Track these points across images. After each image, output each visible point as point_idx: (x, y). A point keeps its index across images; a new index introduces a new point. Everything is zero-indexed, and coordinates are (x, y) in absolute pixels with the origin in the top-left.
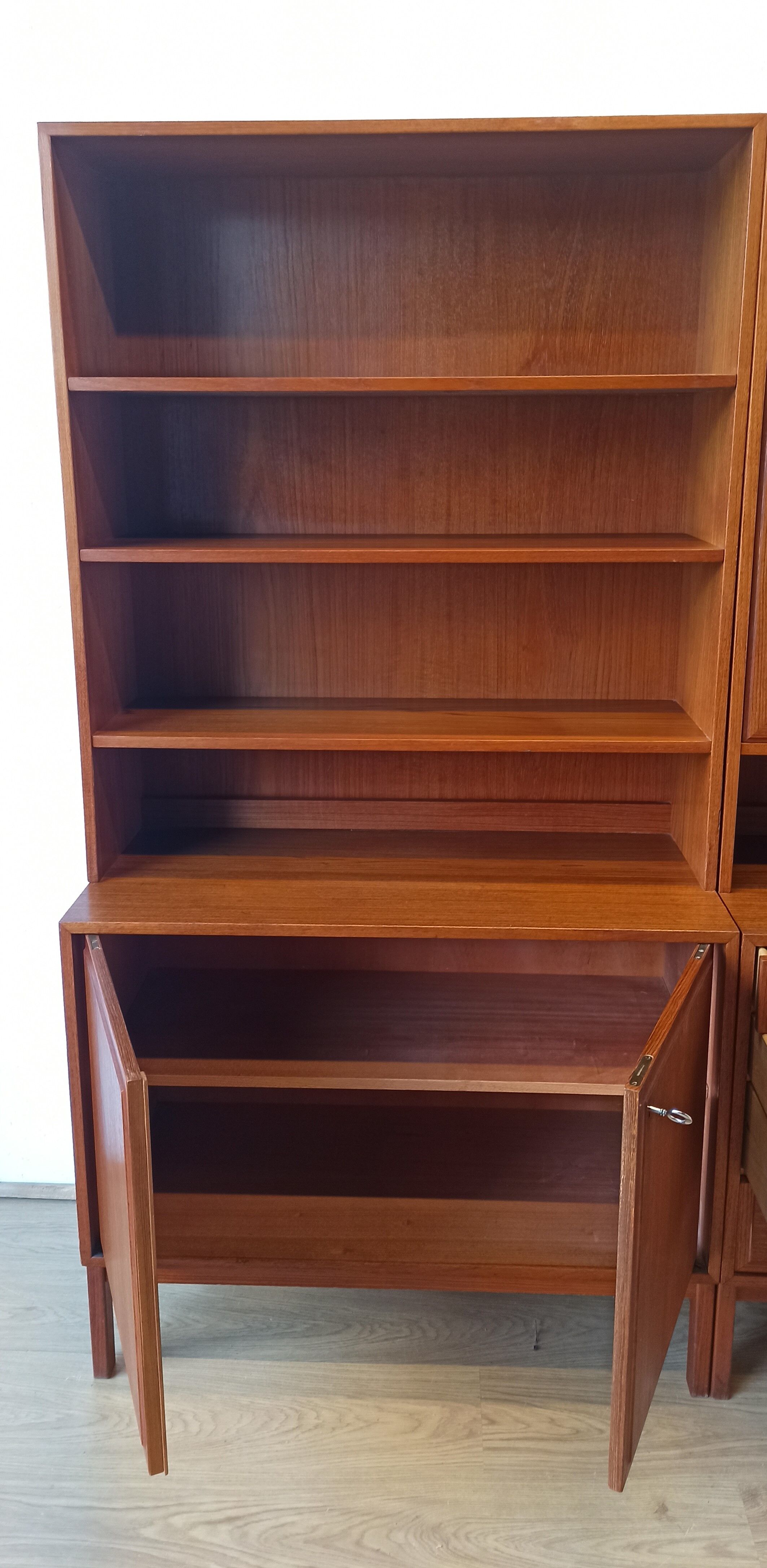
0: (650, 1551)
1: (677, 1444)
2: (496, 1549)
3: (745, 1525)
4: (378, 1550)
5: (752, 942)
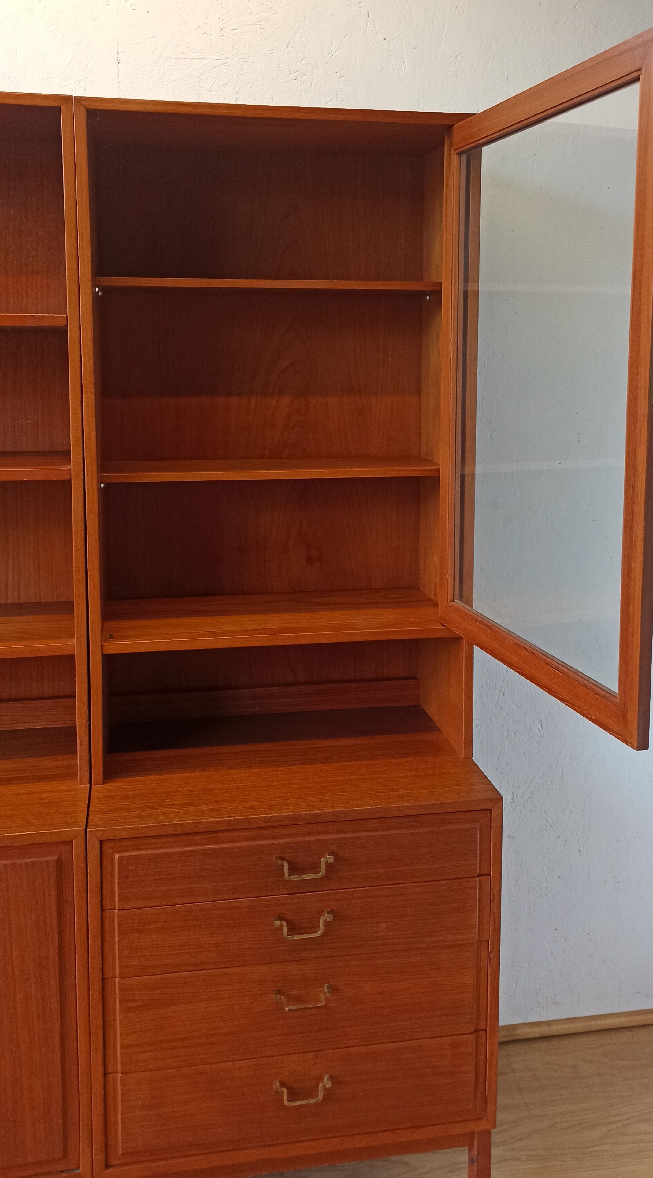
5: (96, 837)
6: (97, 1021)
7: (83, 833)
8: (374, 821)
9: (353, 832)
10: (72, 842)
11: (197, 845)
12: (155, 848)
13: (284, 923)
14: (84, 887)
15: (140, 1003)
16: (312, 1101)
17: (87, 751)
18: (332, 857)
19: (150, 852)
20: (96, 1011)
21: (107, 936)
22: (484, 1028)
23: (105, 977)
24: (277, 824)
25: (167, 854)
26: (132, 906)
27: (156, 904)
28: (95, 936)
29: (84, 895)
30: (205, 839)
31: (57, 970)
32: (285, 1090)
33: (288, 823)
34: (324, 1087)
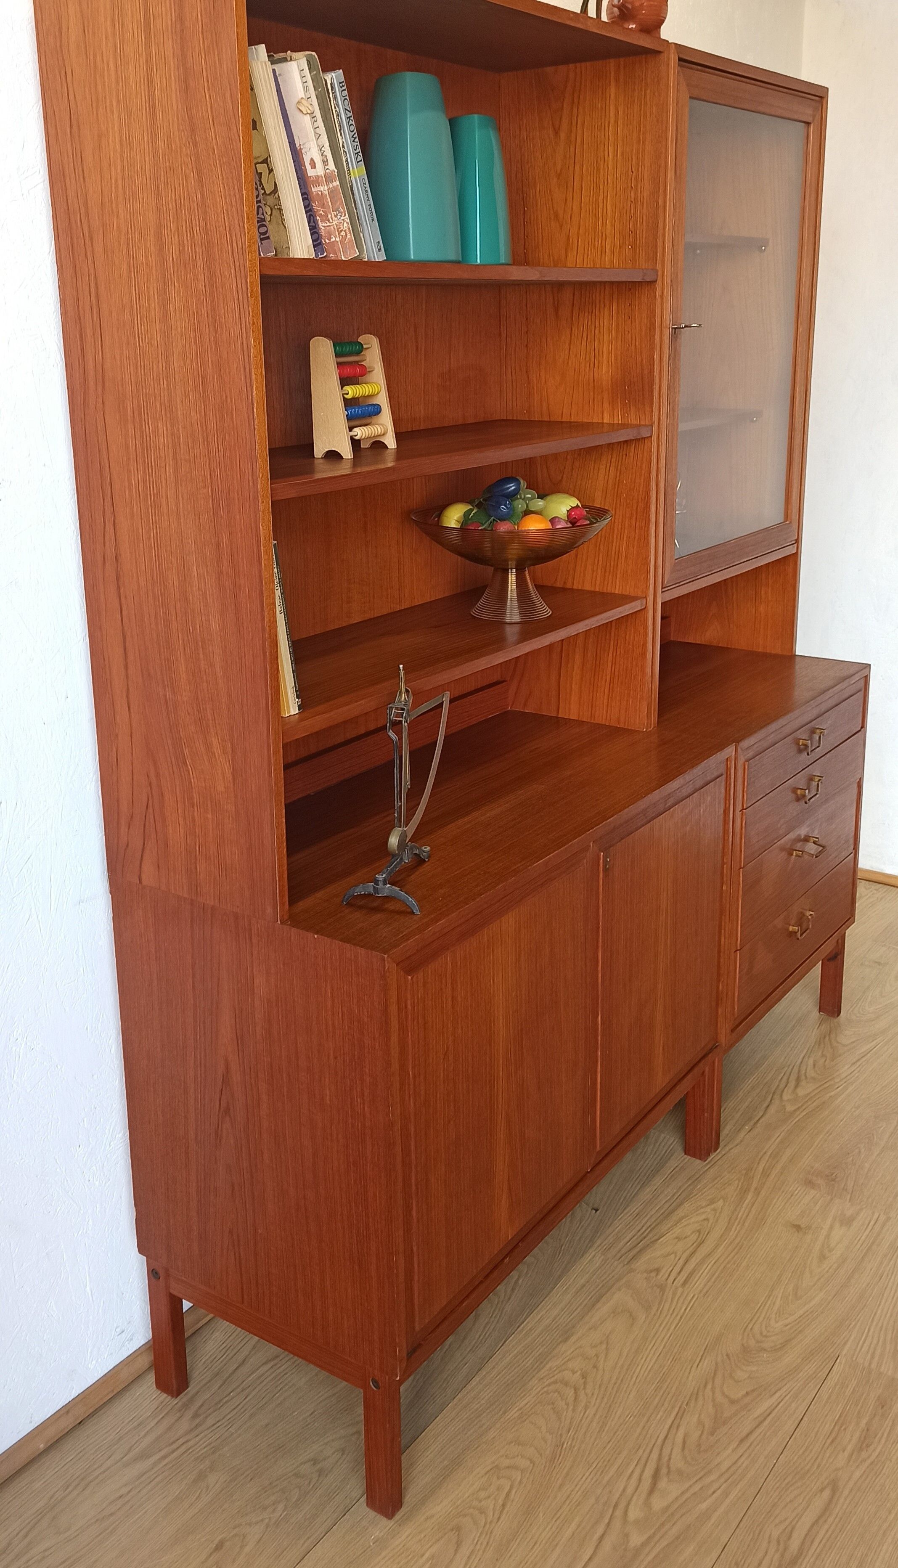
0: (830, 1251)
1: (744, 1192)
2: (786, 1326)
3: (832, 1199)
4: (747, 1393)
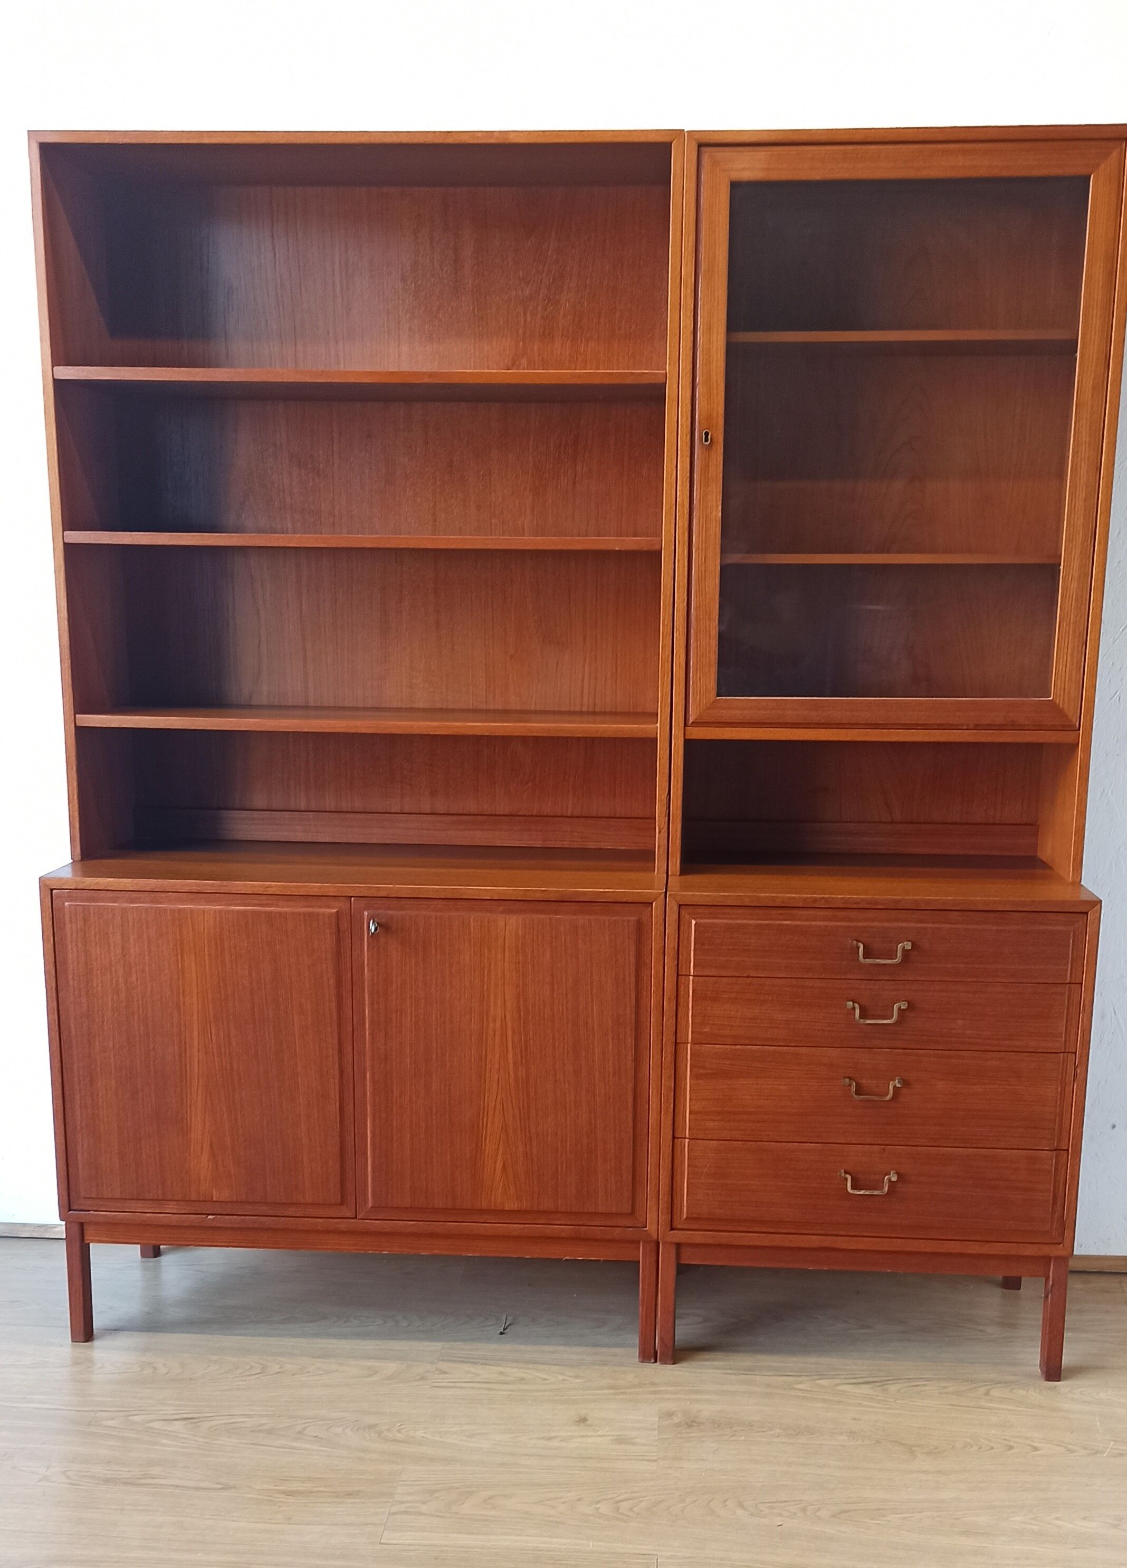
5: (676, 901)
6: (668, 1083)
7: (663, 895)
8: (958, 913)
9: (933, 923)
10: (652, 903)
11: (773, 919)
12: (731, 919)
13: (857, 1005)
14: (662, 950)
15: (710, 1071)
16: (876, 1193)
17: (666, 840)
18: (910, 944)
19: (725, 921)
20: (668, 1072)
21: (681, 1001)
22: (1066, 1148)
23: (678, 1041)
24: (855, 906)
25: (743, 925)
26: (706, 974)
27: (730, 974)
28: (670, 999)
29: (662, 957)
30: (781, 914)
31: (634, 1029)
32: (849, 1177)
33: (868, 906)
34: (890, 1180)
